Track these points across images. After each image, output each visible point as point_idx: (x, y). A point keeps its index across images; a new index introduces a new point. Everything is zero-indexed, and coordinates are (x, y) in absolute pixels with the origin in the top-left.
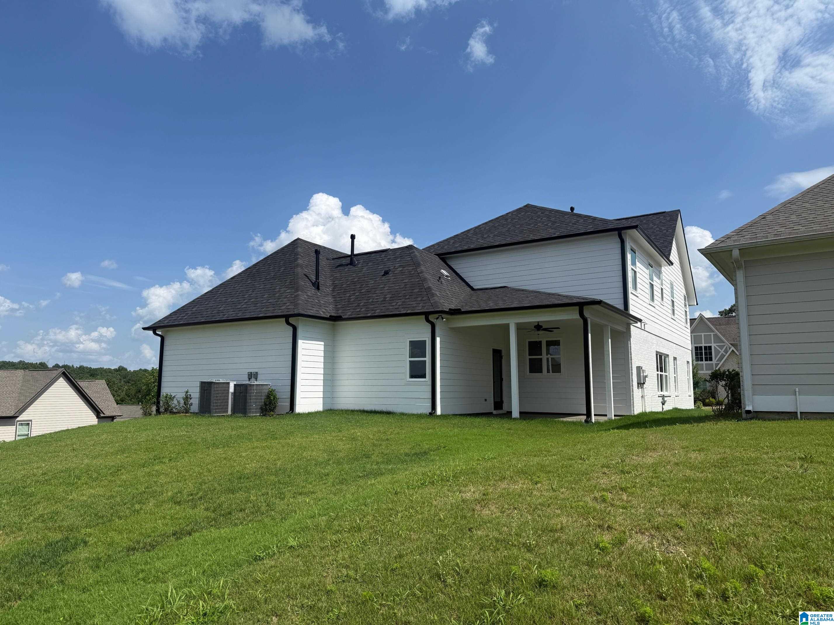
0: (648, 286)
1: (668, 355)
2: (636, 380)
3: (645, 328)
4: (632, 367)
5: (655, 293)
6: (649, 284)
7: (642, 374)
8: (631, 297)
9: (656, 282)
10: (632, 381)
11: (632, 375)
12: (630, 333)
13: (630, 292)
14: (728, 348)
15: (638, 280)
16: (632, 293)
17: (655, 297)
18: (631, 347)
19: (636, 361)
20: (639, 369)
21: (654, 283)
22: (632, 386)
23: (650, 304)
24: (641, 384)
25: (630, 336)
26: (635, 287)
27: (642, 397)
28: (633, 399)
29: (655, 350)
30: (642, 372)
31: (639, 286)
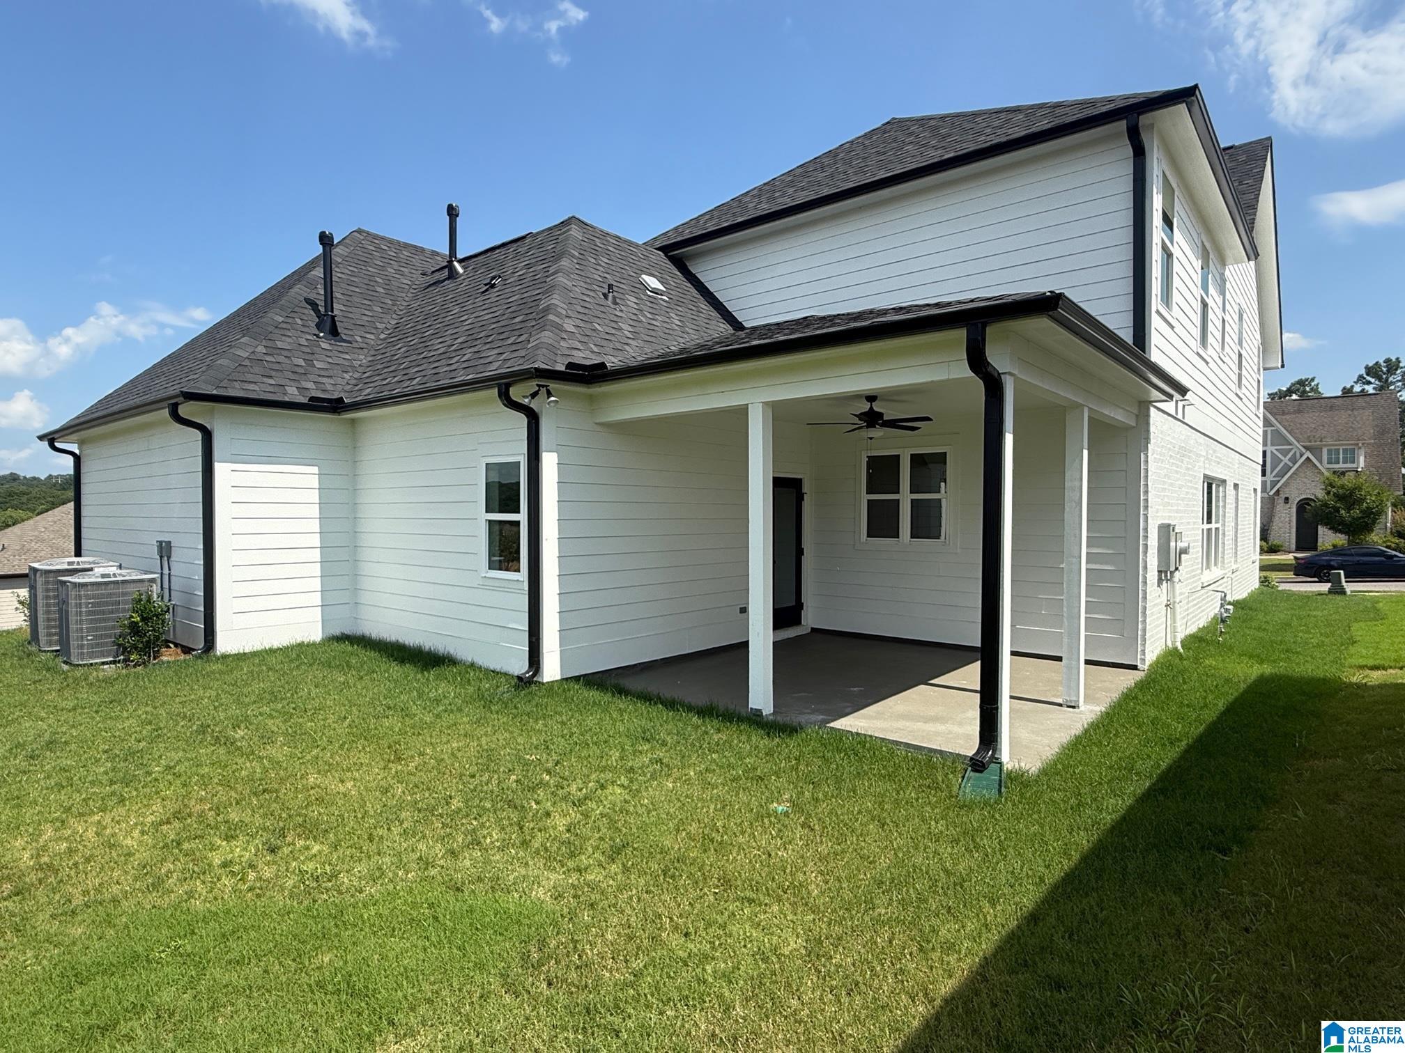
0: (1198, 306)
1: (1224, 482)
2: (1156, 563)
3: (1184, 418)
4: (1146, 530)
5: (1210, 327)
6: (1199, 300)
7: (1173, 544)
8: (1155, 322)
9: (1214, 300)
10: (1145, 568)
11: (1146, 552)
12: (1148, 431)
13: (1154, 309)
14: (1298, 455)
15: (1176, 282)
16: (1158, 312)
17: (1210, 339)
18: (1146, 470)
19: (1158, 511)
20: (1166, 531)
21: (1210, 301)
22: (1145, 583)
23: (1198, 354)
24: (1165, 574)
25: (1147, 440)
26: (1167, 298)
27: (1167, 606)
28: (1144, 621)
29: (1203, 471)
30: (1173, 539)
31: (1176, 297)
